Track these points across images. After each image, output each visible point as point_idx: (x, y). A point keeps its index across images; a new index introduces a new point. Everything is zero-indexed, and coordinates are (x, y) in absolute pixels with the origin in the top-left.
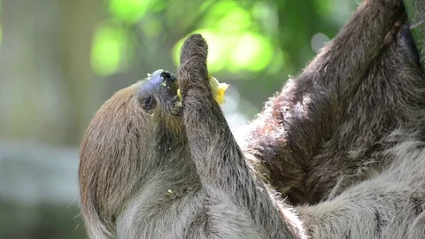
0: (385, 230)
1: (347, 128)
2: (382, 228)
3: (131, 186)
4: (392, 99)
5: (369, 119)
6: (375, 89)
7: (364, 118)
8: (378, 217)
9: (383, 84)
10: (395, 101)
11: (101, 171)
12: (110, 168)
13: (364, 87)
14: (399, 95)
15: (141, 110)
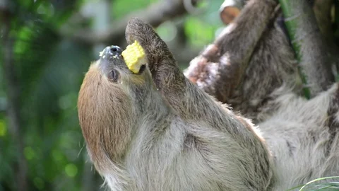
0: (295, 154)
1: (248, 85)
2: (293, 152)
3: (129, 134)
4: (275, 67)
5: (262, 80)
6: (264, 60)
7: (258, 79)
8: (288, 144)
9: (269, 57)
10: (278, 68)
11: (105, 133)
12: (111, 129)
13: (256, 58)
14: (280, 64)
15: (112, 84)
